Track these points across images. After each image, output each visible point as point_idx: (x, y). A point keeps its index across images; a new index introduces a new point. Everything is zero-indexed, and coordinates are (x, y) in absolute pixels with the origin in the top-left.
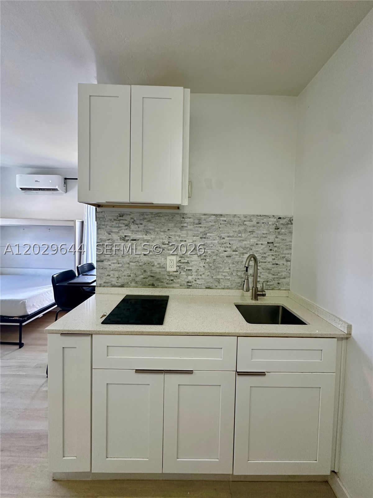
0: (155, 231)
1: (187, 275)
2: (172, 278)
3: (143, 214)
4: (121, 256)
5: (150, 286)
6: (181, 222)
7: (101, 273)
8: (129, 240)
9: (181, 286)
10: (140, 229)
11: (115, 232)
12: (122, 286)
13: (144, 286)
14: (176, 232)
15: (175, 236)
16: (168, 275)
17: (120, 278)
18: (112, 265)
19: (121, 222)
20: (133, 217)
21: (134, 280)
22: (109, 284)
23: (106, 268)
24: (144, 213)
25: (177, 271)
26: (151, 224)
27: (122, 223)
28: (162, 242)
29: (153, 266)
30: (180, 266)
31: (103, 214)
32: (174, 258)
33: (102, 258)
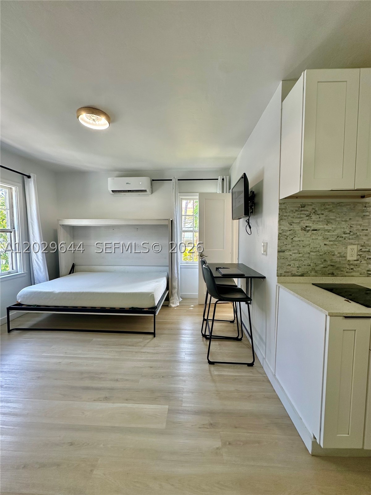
0: (336, 221)
1: (367, 264)
2: (352, 267)
3: (324, 204)
4: (302, 247)
5: (330, 275)
6: (363, 211)
7: (283, 263)
8: (309, 230)
9: (361, 274)
10: (321, 219)
11: (296, 223)
12: (302, 275)
13: (324, 275)
14: (358, 221)
15: (357, 225)
16: (348, 264)
17: (300, 267)
18: (293, 255)
19: (302, 212)
20: (314, 208)
21: (314, 269)
22: (290, 274)
23: (287, 258)
24: (326, 203)
25: (358, 260)
26: (333, 214)
27: (303, 214)
28: (344, 231)
29: (333, 255)
30: (361, 255)
31: (285, 205)
32: (355, 247)
33: (284, 248)
